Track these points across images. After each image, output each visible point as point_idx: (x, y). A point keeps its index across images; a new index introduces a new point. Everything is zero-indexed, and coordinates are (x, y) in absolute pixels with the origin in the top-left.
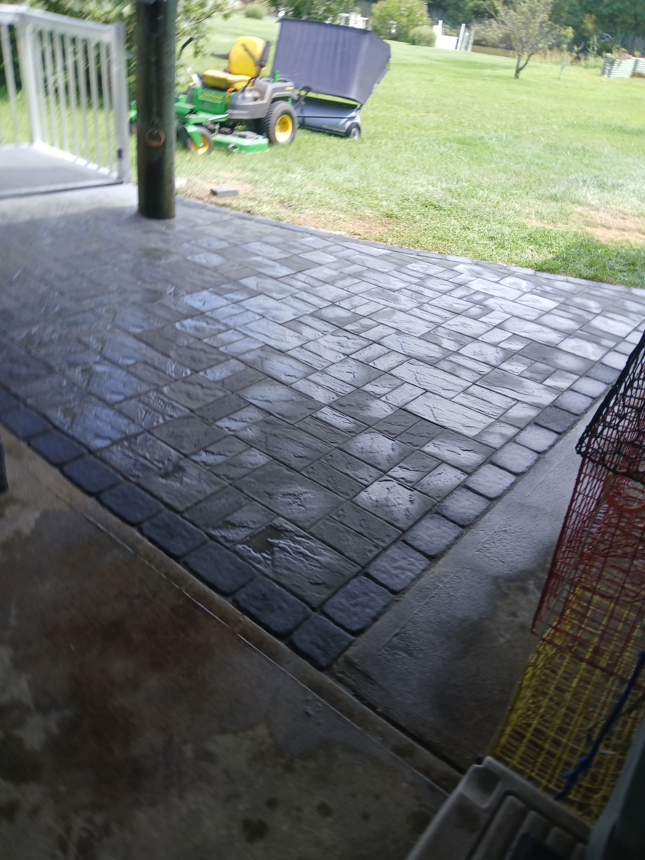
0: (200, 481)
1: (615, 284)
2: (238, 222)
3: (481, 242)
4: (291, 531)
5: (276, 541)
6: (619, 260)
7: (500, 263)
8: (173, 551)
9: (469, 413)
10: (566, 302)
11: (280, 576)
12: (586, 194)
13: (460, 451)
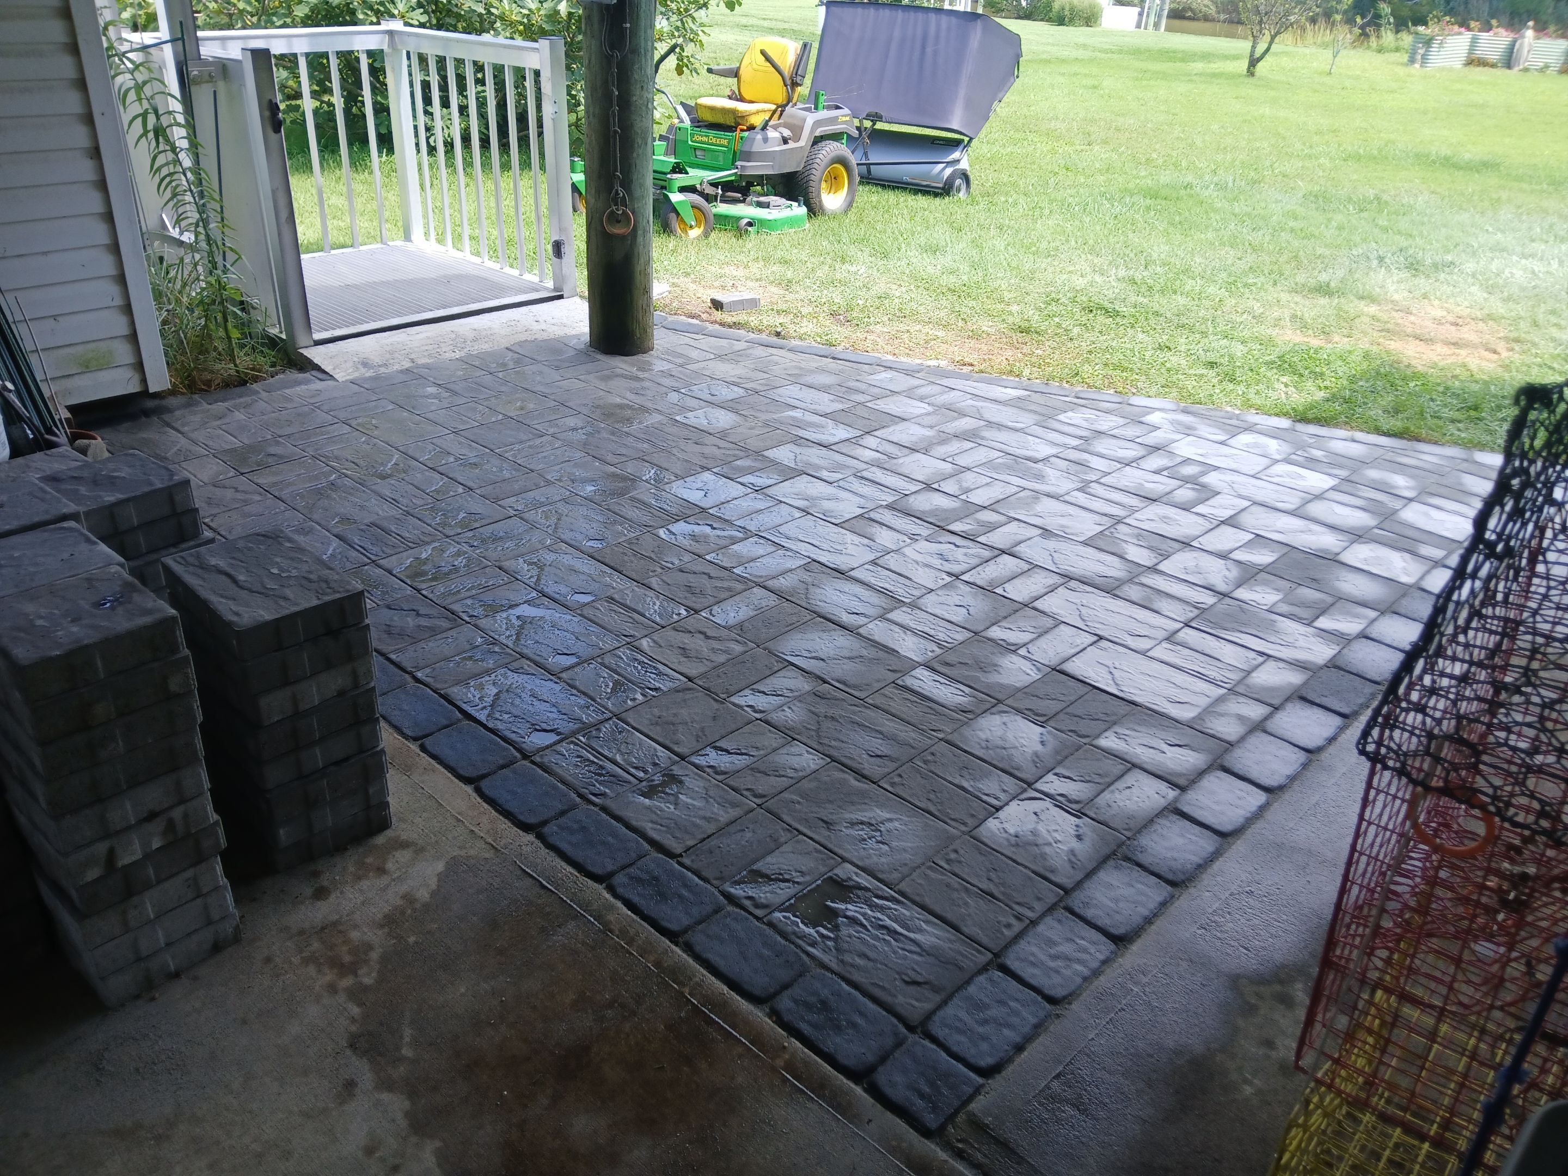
0: (707, 802)
1: (1443, 445)
2: (760, 351)
3: (1192, 372)
4: (866, 889)
5: (842, 906)
6: (1449, 400)
7: (1229, 409)
8: (665, 924)
9: (1180, 678)
10: (1352, 478)
11: (849, 969)
12: (1384, 281)
13: (1165, 747)
